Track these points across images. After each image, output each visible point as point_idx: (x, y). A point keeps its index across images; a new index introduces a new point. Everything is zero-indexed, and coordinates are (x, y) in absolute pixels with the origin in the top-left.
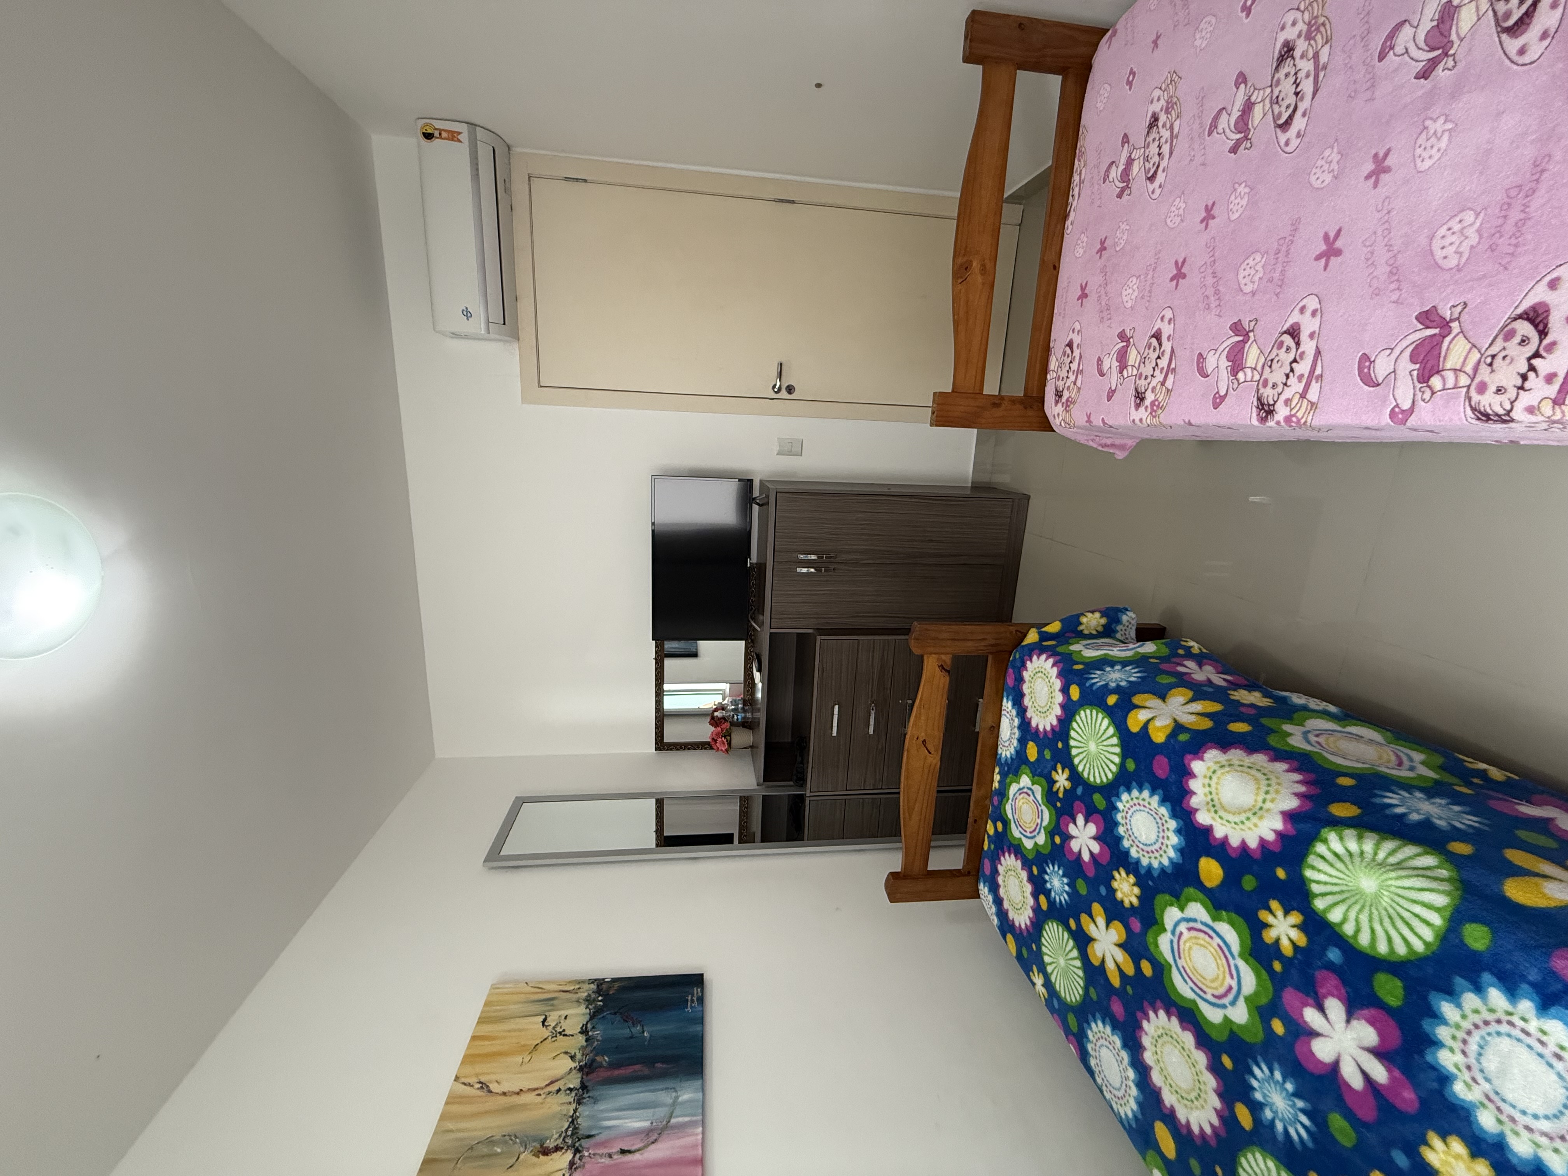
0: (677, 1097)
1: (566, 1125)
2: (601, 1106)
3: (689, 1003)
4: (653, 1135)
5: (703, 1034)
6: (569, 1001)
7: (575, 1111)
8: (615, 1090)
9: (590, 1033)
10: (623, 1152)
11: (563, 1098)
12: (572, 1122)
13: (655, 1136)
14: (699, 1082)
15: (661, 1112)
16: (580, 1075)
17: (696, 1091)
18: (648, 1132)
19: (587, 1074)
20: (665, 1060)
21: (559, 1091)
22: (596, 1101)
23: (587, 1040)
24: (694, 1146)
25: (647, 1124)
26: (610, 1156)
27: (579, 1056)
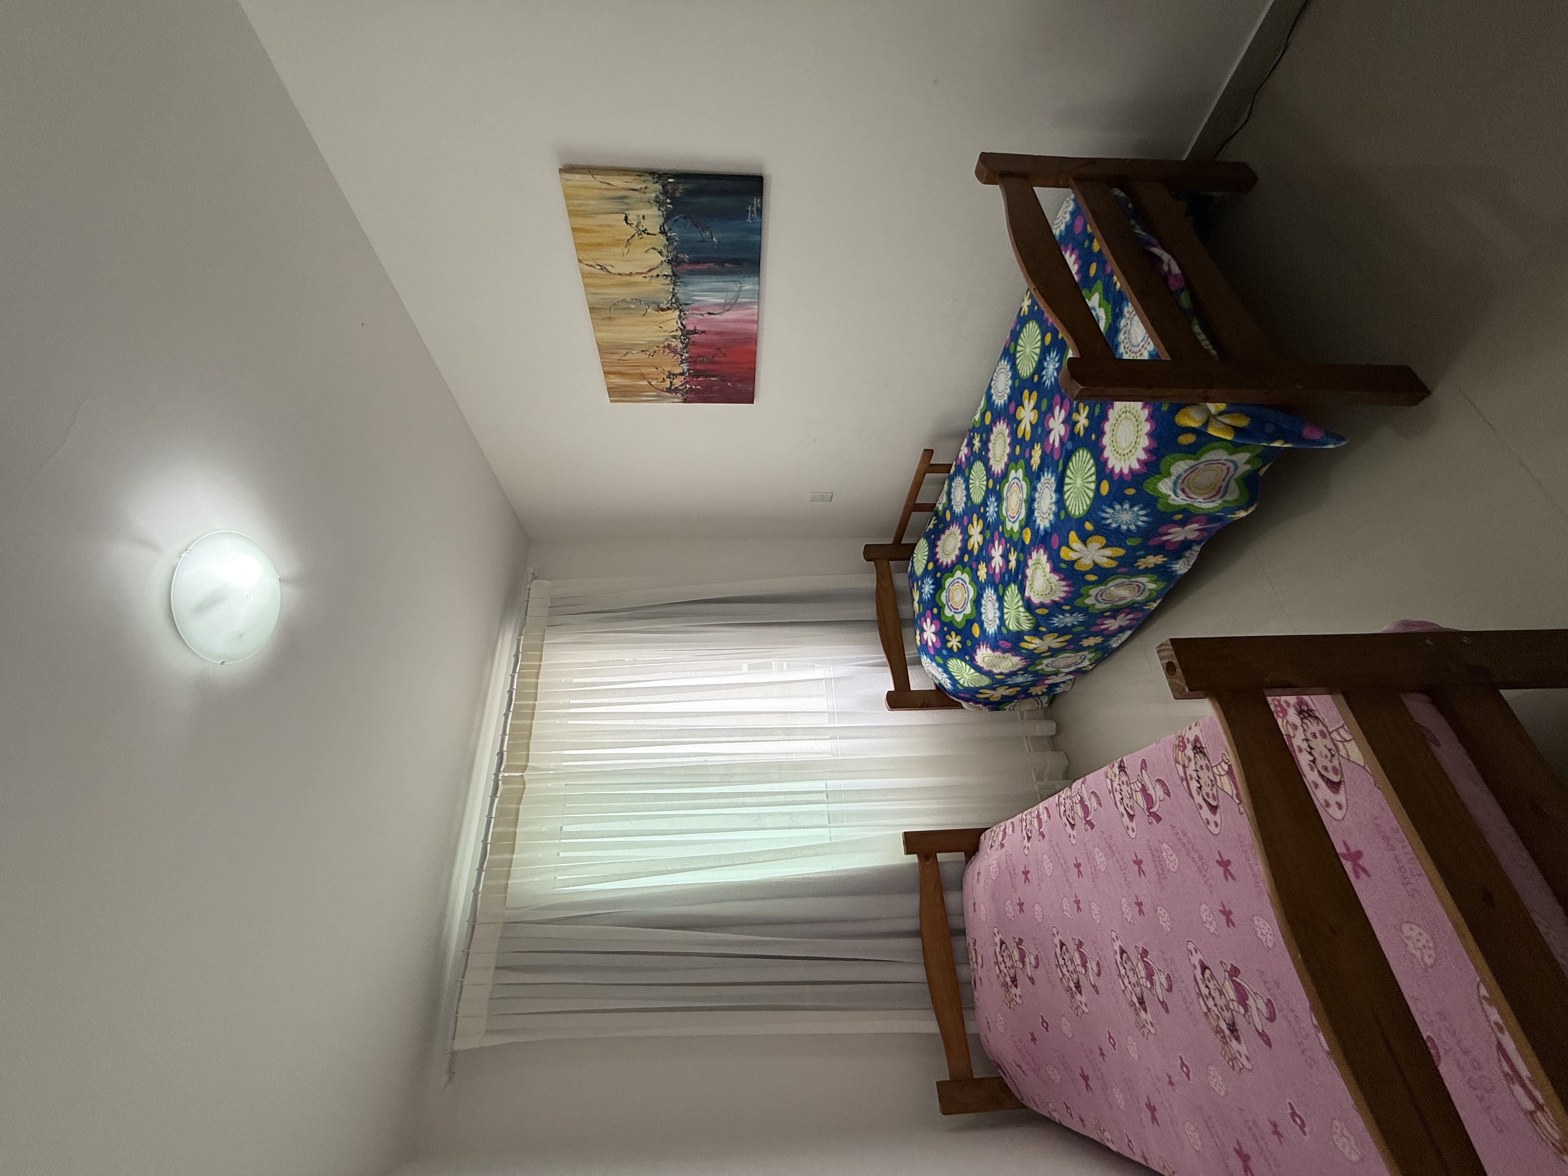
0: (741, 287)
1: (671, 297)
2: (690, 288)
3: (750, 214)
4: (727, 307)
5: (760, 244)
6: (641, 201)
7: (674, 289)
8: (696, 279)
9: (669, 234)
10: (709, 314)
11: (662, 280)
12: (673, 295)
13: (728, 307)
14: (756, 279)
15: (731, 295)
16: (670, 266)
17: (754, 284)
18: (724, 305)
19: (676, 267)
20: (731, 261)
21: (658, 276)
22: (686, 284)
23: (668, 240)
24: (753, 315)
25: (723, 301)
26: (702, 315)
27: (665, 252)
